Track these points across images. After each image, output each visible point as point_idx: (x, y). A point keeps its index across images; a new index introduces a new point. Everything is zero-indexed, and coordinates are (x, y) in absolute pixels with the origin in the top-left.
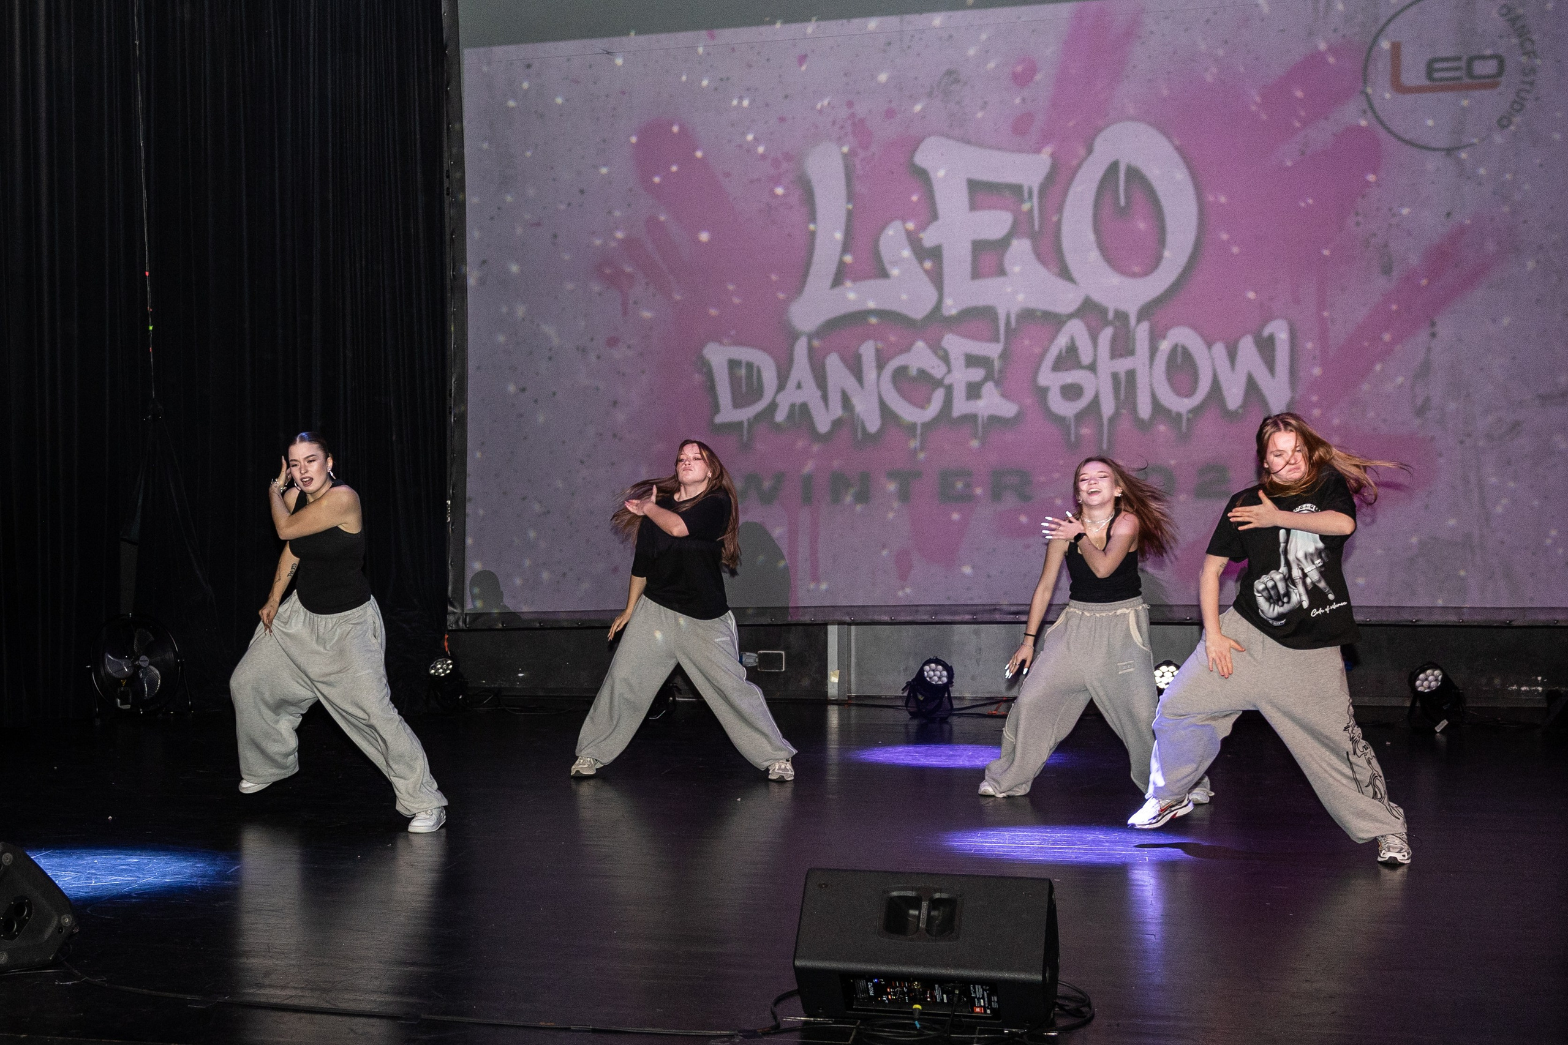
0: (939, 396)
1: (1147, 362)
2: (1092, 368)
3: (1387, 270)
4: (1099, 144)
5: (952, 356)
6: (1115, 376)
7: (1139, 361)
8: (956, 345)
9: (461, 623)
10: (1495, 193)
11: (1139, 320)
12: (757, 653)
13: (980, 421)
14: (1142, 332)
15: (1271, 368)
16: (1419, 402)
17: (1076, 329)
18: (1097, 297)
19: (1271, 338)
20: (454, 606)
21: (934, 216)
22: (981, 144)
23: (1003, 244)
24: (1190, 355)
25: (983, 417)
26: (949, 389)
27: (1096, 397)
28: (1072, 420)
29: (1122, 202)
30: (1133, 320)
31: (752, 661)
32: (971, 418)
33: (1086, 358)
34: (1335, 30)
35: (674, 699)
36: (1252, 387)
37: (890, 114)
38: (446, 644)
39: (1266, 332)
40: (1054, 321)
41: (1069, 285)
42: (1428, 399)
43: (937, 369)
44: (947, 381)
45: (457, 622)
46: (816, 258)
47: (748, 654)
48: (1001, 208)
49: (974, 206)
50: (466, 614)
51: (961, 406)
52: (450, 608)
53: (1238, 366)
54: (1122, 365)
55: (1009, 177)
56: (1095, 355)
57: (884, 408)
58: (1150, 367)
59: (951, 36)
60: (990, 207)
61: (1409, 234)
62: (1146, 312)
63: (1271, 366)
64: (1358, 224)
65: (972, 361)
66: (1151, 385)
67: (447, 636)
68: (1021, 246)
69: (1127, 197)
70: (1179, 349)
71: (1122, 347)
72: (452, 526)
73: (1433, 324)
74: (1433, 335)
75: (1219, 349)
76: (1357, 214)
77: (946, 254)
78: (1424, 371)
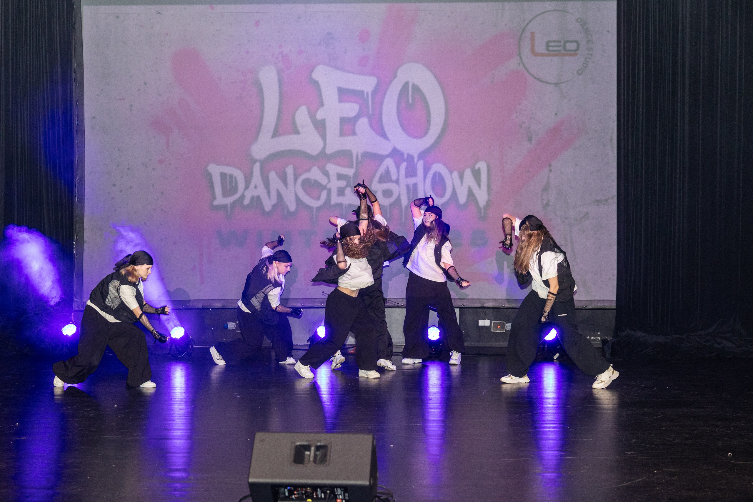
0: (324, 194)
1: (422, 180)
2: (397, 182)
3: (530, 139)
4: (399, 73)
5: (331, 174)
6: (408, 186)
7: (419, 179)
8: (333, 169)
9: (80, 307)
10: (576, 105)
11: (418, 160)
12: (235, 323)
13: (344, 206)
14: (420, 165)
15: (479, 185)
16: (545, 202)
17: (389, 163)
18: (399, 147)
19: (479, 170)
20: (76, 298)
21: (322, 104)
22: (343, 70)
23: (354, 120)
24: (442, 177)
25: (346, 205)
26: (329, 191)
27: (399, 196)
28: (388, 207)
29: (410, 101)
30: (416, 159)
31: (233, 326)
32: (340, 205)
33: (394, 177)
34: (506, 25)
35: (192, 346)
36: (470, 193)
37: (300, 52)
38: (73, 318)
39: (477, 167)
40: (379, 158)
41: (386, 141)
42: (548, 201)
43: (324, 181)
44: (328, 187)
45: (79, 308)
46: (264, 122)
47: (231, 323)
48: (354, 102)
49: (341, 101)
50: (83, 302)
51: (335, 199)
52: (75, 299)
53: (464, 184)
54: (411, 181)
55: (358, 87)
56: (398, 176)
57: (298, 199)
58: (424, 183)
59: (329, 16)
60: (349, 101)
61: (540, 123)
62: (422, 155)
63: (479, 184)
64: (517, 117)
65: (340, 177)
66: (424, 191)
67: (73, 314)
68: (363, 122)
69: (413, 100)
70: (437, 174)
71: (411, 172)
72: (76, 255)
73: (550, 165)
74: (550, 171)
75: (455, 174)
76: (516, 112)
77: (328, 123)
78: (546, 188)
